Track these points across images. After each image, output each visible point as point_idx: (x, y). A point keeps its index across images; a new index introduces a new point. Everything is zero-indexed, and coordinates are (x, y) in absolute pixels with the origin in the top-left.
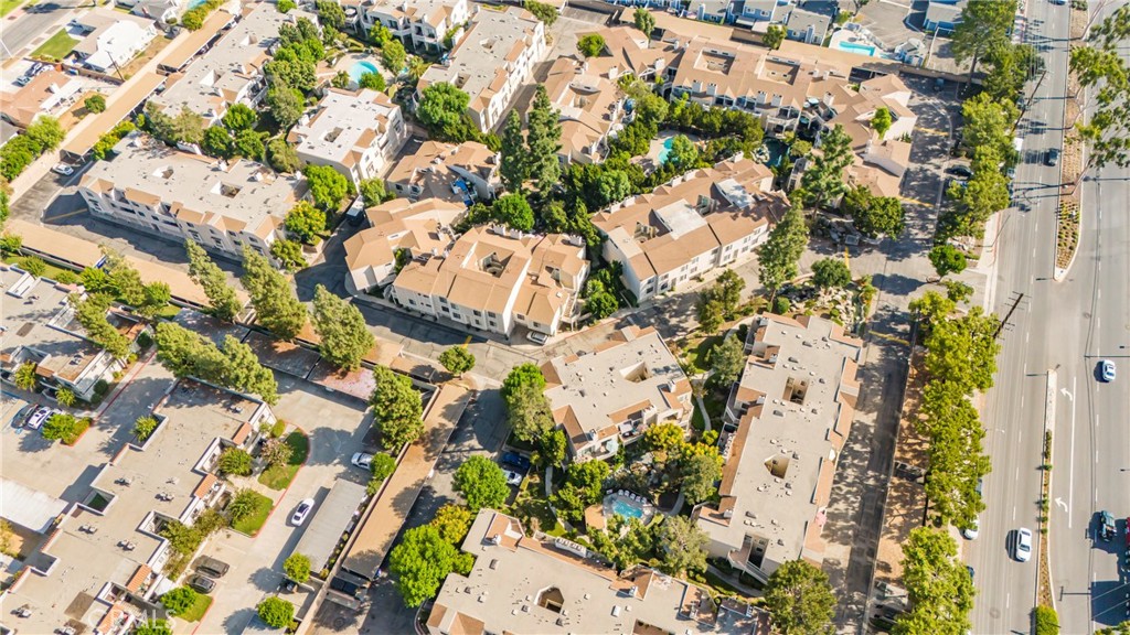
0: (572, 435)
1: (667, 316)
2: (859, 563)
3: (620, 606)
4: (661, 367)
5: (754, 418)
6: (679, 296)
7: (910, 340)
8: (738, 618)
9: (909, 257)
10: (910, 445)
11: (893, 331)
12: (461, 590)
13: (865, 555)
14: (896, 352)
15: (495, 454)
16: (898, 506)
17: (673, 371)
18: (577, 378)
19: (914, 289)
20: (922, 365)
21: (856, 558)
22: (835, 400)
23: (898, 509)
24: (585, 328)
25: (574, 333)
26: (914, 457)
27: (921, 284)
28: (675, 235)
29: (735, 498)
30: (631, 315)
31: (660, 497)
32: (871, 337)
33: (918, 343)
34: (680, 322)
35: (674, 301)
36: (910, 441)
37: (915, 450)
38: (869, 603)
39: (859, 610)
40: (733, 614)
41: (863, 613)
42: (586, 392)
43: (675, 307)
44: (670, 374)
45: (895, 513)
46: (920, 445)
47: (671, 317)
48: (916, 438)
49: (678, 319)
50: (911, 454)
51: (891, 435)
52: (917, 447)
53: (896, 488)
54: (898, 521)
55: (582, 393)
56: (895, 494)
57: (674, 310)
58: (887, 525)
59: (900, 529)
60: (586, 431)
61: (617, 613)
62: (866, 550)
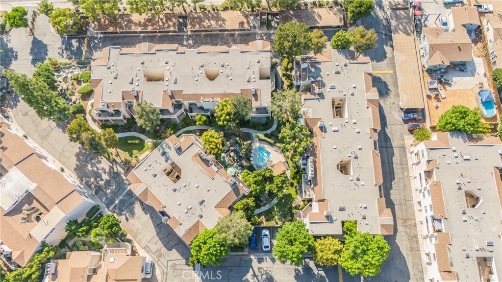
0: (235, 198)
1: (102, 183)
2: (240, 40)
3: (332, 128)
4: (163, 158)
5: (183, 93)
6: (82, 180)
7: (84, 39)
8: (310, 71)
9: (12, 49)
10: (164, 24)
11: (79, 48)
12: (366, 222)
13: (234, 38)
14: (95, 44)
15: (252, 257)
16: (204, 24)
17: (163, 149)
18: (190, 212)
19: (41, 42)
20: (106, 25)
21: (238, 41)
22: (155, 54)
23: (206, 23)
24: (129, 237)
25: (136, 244)
26: (171, 21)
27: (35, 38)
28: (32, 187)
29: (241, 90)
30: (108, 208)
31: (245, 141)
32: (86, 58)
33: (86, 34)
34: (105, 172)
35: (87, 183)
36: (161, 24)
37: (167, 21)
38: (260, 32)
39: (265, 35)
40: (309, 74)
41: (266, 34)
42: (201, 200)
43: (92, 180)
44: (167, 150)
45: (209, 24)
46: (162, 19)
47: (102, 180)
48: (158, 22)
49: (103, 175)
50: (169, 22)
51: (157, 38)
52: (164, 20)
53: (194, 26)
54: (213, 22)
55: (202, 202)
56: (198, 26)
57: (95, 179)
58: (218, 27)
59: (217, 21)
60: (230, 189)
61: (336, 129)
62: (232, 38)
